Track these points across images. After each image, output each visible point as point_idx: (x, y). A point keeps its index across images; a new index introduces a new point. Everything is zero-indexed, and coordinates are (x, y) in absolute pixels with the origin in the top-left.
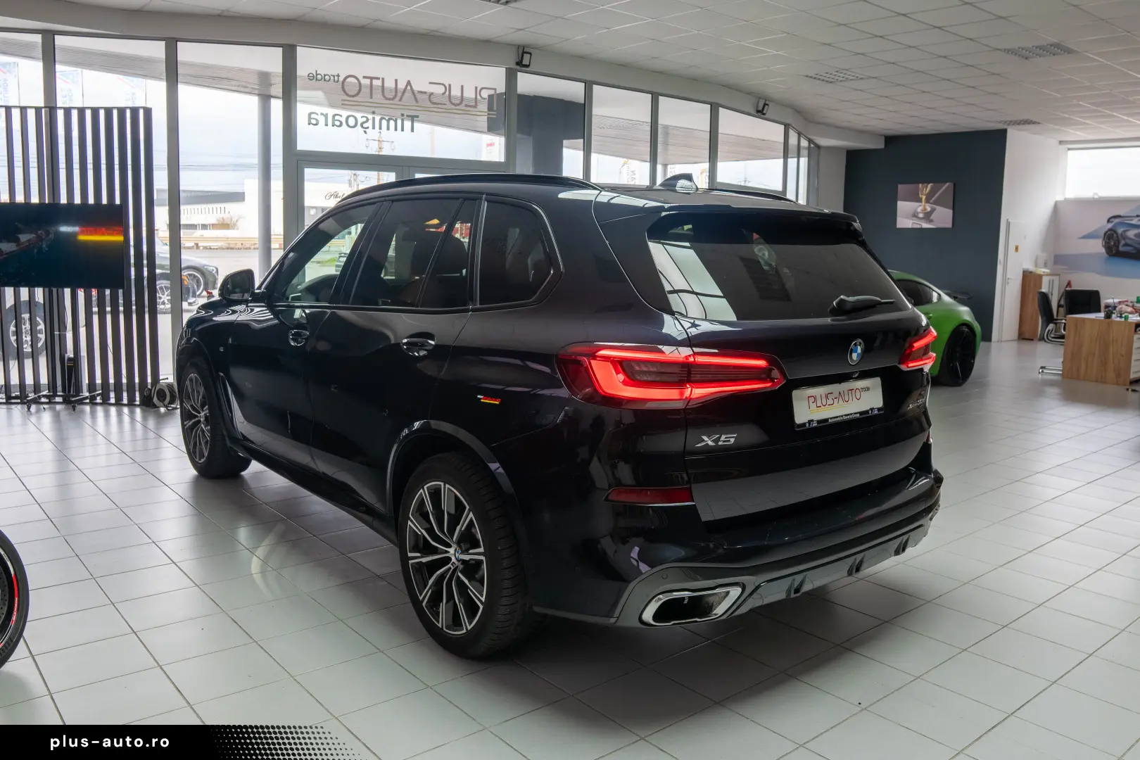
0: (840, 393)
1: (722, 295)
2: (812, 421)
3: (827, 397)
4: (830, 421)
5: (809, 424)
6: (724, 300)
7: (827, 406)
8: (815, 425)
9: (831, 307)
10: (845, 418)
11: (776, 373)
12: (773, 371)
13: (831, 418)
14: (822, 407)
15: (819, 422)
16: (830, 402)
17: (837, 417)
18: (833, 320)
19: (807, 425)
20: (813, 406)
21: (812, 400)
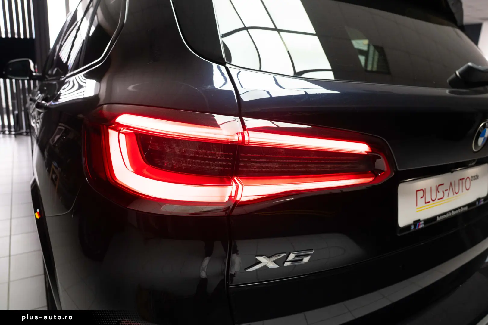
0: (451, 184)
1: (314, 32)
2: (419, 221)
3: (437, 190)
4: (438, 219)
5: (415, 225)
6: (316, 38)
7: (436, 201)
8: (422, 226)
9: (453, 76)
10: (454, 213)
11: (381, 164)
12: (377, 160)
13: (439, 216)
14: (432, 202)
15: (426, 221)
16: (440, 195)
17: (445, 214)
18: (451, 92)
19: (413, 227)
20: (421, 202)
21: (420, 194)
